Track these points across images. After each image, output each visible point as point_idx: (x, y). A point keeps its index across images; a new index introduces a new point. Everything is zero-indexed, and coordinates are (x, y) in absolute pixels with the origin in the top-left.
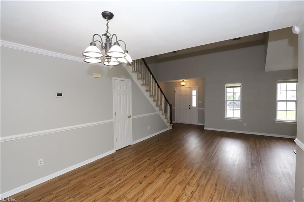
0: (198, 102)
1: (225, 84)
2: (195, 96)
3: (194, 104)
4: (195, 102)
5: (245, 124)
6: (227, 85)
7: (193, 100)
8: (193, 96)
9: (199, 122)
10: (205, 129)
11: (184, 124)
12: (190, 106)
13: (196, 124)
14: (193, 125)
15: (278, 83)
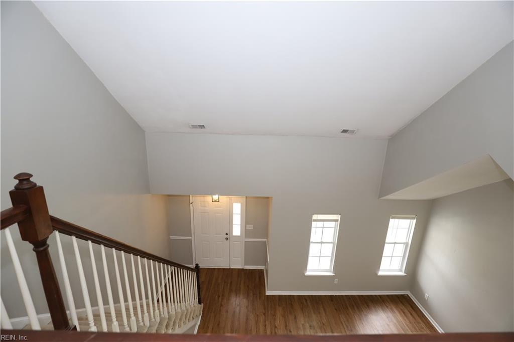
0: (246, 226)
1: (313, 214)
2: (240, 215)
3: (237, 231)
4: (239, 226)
5: (336, 281)
6: (315, 217)
7: (234, 222)
8: (234, 215)
9: (246, 264)
10: (268, 293)
11: (214, 269)
12: (227, 234)
13: (241, 268)
14: (235, 269)
15: (392, 218)
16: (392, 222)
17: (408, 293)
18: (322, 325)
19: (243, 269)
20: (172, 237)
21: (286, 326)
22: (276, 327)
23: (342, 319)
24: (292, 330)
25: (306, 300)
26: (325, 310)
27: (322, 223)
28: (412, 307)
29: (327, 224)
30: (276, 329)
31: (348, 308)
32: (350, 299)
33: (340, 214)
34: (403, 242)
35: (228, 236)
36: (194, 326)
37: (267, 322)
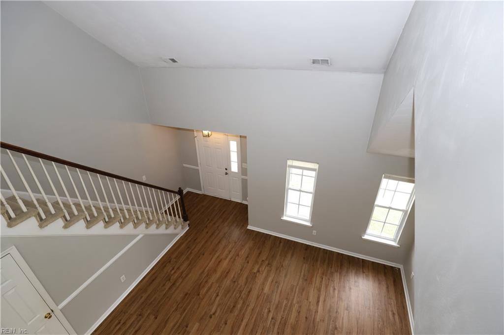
0: (241, 164)
2: (236, 153)
3: (234, 168)
4: (236, 164)
6: (290, 162)
7: (232, 159)
8: (231, 152)
10: (249, 227)
11: (218, 198)
12: (226, 169)
13: (240, 202)
14: (234, 202)
15: (385, 178)
16: (384, 181)
17: (401, 267)
18: (280, 266)
19: (241, 203)
20: (185, 165)
21: (247, 257)
22: (238, 255)
23: (304, 268)
24: (250, 262)
25: (280, 242)
26: (292, 255)
27: (301, 170)
28: (395, 281)
29: (306, 172)
30: (237, 257)
31: (317, 261)
32: (327, 253)
33: (318, 163)
34: (401, 209)
35: (226, 171)
36: (176, 235)
37: (233, 249)
